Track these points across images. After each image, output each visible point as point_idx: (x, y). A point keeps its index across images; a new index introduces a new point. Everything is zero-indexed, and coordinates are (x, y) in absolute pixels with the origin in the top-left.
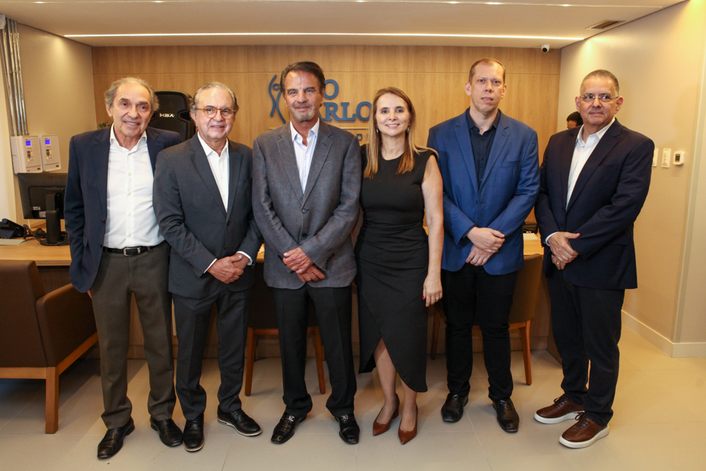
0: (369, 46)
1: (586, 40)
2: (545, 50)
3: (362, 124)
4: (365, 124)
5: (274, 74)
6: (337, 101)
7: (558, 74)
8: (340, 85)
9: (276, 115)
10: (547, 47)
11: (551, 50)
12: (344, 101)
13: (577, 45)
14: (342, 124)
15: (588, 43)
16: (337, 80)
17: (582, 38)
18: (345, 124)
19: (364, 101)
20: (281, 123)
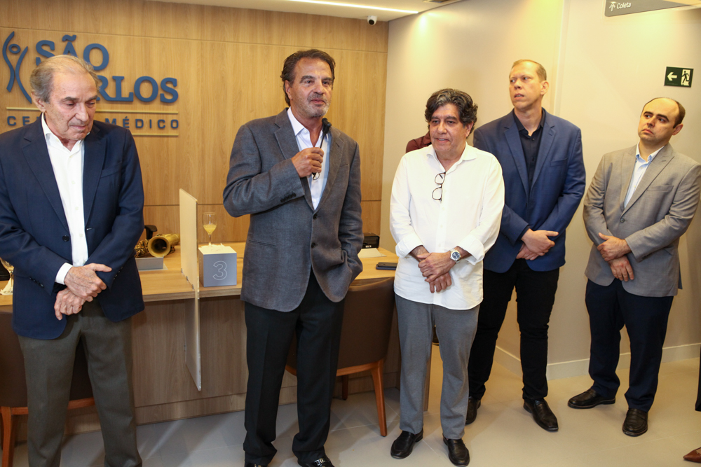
1: (420, 13)
2: (372, 22)
3: (143, 106)
4: (148, 106)
5: (11, 30)
6: (106, 74)
7: (386, 52)
8: (110, 52)
9: (16, 89)
10: (375, 20)
11: (378, 22)
12: (117, 74)
13: (408, 19)
14: (115, 105)
15: (422, 17)
16: (105, 45)
17: (417, 12)
18: (119, 105)
19: (145, 75)
20: (24, 101)
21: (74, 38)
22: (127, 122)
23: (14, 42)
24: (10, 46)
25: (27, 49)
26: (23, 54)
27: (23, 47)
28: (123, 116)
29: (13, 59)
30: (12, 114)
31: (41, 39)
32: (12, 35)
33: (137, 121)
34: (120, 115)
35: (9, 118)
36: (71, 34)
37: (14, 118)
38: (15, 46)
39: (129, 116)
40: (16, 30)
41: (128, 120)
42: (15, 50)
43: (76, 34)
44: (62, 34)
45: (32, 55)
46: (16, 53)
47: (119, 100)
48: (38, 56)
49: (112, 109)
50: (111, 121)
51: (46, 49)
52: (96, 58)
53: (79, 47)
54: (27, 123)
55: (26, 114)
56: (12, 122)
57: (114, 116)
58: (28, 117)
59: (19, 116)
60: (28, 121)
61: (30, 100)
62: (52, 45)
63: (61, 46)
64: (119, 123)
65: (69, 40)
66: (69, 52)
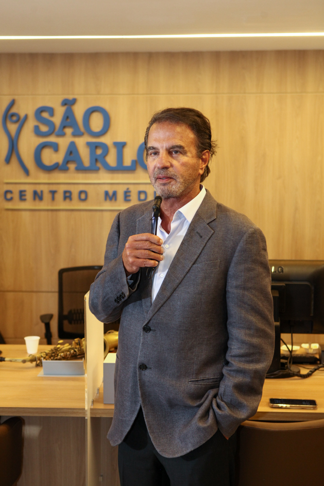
0: (158, 54)
5: (12, 98)
6: (107, 140)
9: (14, 160)
12: (120, 139)
16: (106, 106)
20: (21, 172)
21: (74, 101)
22: (128, 194)
23: (14, 110)
24: (10, 115)
25: (26, 117)
26: (21, 121)
27: (22, 115)
28: (124, 188)
29: (13, 128)
30: (9, 188)
31: (40, 104)
32: (13, 103)
33: (140, 193)
34: (121, 186)
35: (7, 192)
36: (71, 97)
37: (11, 192)
38: (13, 115)
39: (132, 188)
40: (16, 97)
41: (130, 192)
42: (15, 118)
43: (75, 97)
44: (61, 99)
45: (31, 123)
46: (16, 122)
47: (120, 168)
48: (36, 123)
49: (112, 179)
50: (111, 193)
51: (45, 115)
52: (96, 122)
53: (79, 111)
54: (23, 198)
55: (22, 188)
56: (9, 196)
57: (115, 188)
58: (25, 191)
59: (16, 189)
60: (25, 195)
61: (27, 172)
62: (51, 111)
63: (60, 112)
64: (120, 196)
65: (69, 103)
66: (67, 118)
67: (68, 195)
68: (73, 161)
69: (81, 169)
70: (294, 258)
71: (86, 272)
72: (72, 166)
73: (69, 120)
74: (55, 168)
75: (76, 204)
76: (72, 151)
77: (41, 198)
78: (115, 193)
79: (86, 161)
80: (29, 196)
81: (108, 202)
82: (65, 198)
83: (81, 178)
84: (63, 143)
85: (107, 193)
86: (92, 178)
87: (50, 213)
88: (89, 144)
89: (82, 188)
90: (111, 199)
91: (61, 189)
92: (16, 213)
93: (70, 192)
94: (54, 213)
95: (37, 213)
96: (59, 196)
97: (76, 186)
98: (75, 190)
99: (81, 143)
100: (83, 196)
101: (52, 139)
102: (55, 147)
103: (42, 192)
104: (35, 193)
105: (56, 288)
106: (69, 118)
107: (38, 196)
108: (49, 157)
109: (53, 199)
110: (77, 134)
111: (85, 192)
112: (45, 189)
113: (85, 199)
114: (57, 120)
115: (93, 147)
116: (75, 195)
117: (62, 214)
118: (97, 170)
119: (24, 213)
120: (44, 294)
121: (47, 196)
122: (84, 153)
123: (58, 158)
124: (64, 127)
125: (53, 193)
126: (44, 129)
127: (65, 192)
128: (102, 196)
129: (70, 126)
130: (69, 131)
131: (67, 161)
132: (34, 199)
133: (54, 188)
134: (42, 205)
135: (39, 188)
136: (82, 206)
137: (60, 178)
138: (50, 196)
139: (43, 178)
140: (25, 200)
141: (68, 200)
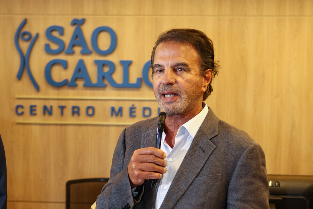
3: (151, 92)
5: (24, 17)
6: (113, 58)
8: (119, 34)
9: (25, 77)
12: (126, 58)
14: (122, 92)
16: (113, 26)
18: (126, 92)
20: (32, 88)
21: (83, 21)
22: (133, 110)
23: (26, 29)
24: (22, 34)
25: (37, 36)
26: (33, 40)
27: (34, 34)
28: (130, 104)
29: (25, 46)
30: (20, 103)
31: (51, 24)
32: (25, 22)
33: (145, 109)
34: (127, 103)
35: (18, 107)
36: (80, 17)
37: (22, 107)
38: (25, 34)
39: (137, 104)
40: (28, 17)
41: (135, 108)
42: (26, 37)
43: (84, 17)
44: (70, 19)
45: (42, 42)
46: (28, 40)
47: (126, 85)
48: (47, 42)
49: (118, 95)
50: (117, 109)
51: (56, 34)
52: (104, 42)
53: (88, 31)
54: (34, 112)
55: (33, 103)
56: (20, 111)
57: (121, 104)
58: (35, 106)
59: (27, 105)
60: (35, 110)
61: (37, 88)
62: (61, 30)
63: (70, 30)
64: (126, 112)
65: (78, 23)
66: (77, 37)
67: (76, 110)
68: (81, 78)
69: (89, 85)
70: (290, 174)
71: (92, 184)
72: (80, 83)
73: (78, 39)
74: (64, 84)
75: (83, 119)
76: (81, 69)
77: (50, 113)
78: (121, 110)
79: (94, 78)
80: (39, 110)
81: (114, 117)
82: (73, 113)
83: (89, 94)
84: (73, 61)
85: (113, 109)
86: (99, 95)
87: (59, 127)
88: (96, 62)
89: (89, 104)
90: (117, 115)
91: (70, 104)
92: (27, 127)
93: (78, 108)
94: (63, 127)
95: (47, 127)
96: (68, 111)
97: (84, 102)
98: (83, 106)
99: (89, 61)
100: (90, 112)
101: (62, 57)
102: (65, 65)
103: (51, 107)
104: (45, 108)
105: (63, 199)
106: (78, 38)
107: (47, 111)
108: (58, 74)
109: (62, 114)
110: (86, 52)
111: (93, 108)
112: (55, 104)
113: (93, 115)
114: (67, 39)
115: (101, 65)
116: (83, 111)
117: (70, 129)
118: (104, 87)
119: (34, 127)
120: (52, 205)
121: (56, 111)
122: (92, 71)
123: (68, 75)
124: (74, 46)
125: (62, 108)
126: (54, 47)
127: (74, 108)
128: (109, 112)
129: (79, 45)
130: (78, 49)
131: (75, 78)
132: (44, 114)
133: (63, 103)
134: (51, 120)
135: (49, 104)
136: (90, 121)
137: (68, 94)
138: (59, 111)
139: (53, 94)
140: (35, 114)
141: (76, 115)
